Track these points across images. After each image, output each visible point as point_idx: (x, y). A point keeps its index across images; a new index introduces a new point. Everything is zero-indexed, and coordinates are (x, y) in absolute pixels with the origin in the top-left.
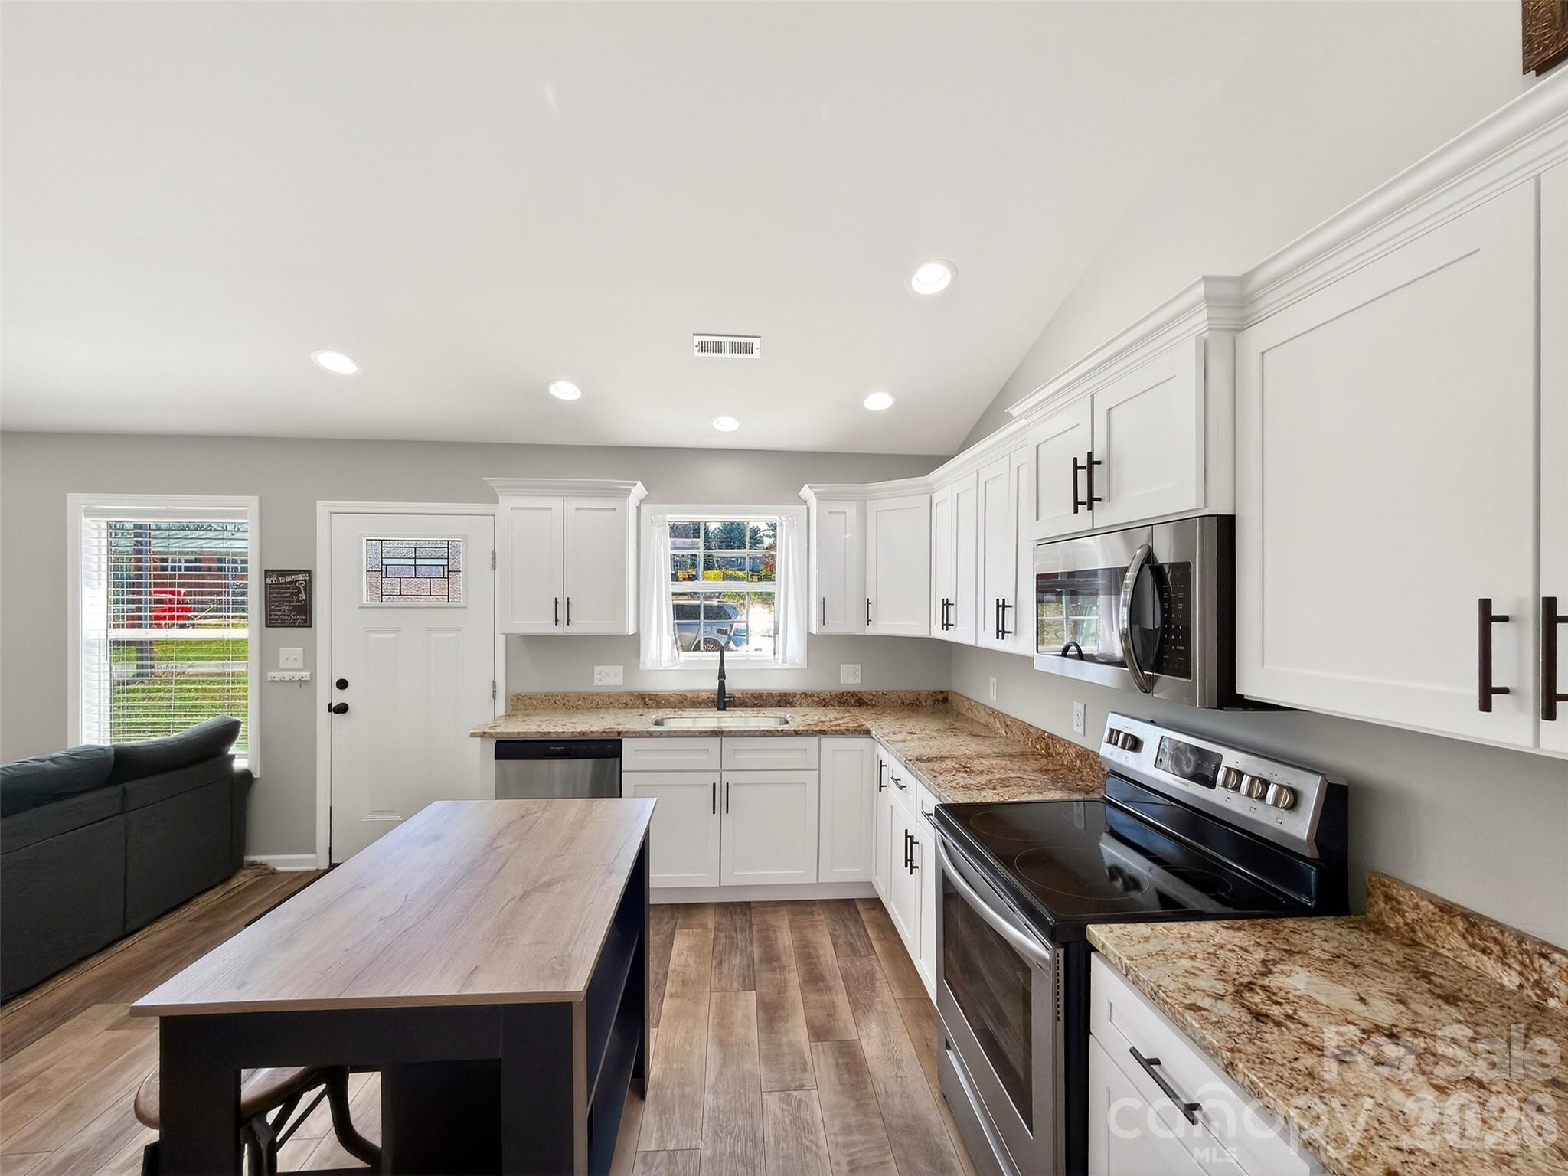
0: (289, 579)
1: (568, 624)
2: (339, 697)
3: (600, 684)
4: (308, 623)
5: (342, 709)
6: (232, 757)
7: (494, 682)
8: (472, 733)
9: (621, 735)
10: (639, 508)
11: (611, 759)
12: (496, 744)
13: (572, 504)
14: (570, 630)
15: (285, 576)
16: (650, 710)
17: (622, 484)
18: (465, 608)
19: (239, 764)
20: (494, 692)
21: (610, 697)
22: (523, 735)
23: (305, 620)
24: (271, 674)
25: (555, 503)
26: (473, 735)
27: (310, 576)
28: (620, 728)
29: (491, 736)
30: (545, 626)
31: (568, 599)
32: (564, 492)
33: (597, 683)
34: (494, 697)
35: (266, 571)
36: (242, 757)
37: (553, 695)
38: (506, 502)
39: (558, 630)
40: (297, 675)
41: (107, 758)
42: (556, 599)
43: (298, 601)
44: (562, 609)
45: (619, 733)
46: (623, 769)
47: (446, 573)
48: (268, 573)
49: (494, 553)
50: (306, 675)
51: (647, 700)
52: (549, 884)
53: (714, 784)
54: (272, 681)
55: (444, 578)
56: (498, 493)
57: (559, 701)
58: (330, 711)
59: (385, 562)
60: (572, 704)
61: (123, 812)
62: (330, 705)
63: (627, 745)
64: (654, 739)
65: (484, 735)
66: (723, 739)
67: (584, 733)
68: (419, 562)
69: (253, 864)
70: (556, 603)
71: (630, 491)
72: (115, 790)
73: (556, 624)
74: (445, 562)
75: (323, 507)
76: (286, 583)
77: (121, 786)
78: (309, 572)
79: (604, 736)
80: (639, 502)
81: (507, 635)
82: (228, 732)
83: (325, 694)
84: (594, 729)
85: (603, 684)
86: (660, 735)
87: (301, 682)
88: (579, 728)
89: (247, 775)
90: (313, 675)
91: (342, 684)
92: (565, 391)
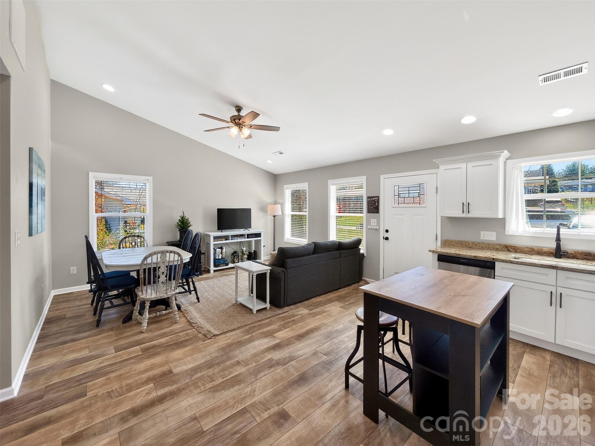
0: (373, 199)
1: (468, 213)
2: (386, 235)
3: (483, 239)
4: (378, 212)
5: (387, 239)
6: (360, 249)
7: (436, 234)
8: (429, 250)
9: (495, 260)
10: (505, 163)
11: (489, 270)
12: (438, 256)
13: (470, 165)
14: (469, 216)
15: (372, 198)
16: (511, 253)
17: (497, 153)
18: (426, 207)
19: (362, 251)
20: (437, 238)
21: (488, 244)
22: (449, 254)
23: (377, 211)
24: (369, 227)
25: (463, 166)
26: (430, 251)
27: (379, 198)
28: (494, 257)
29: (436, 252)
30: (458, 213)
31: (468, 203)
32: (467, 161)
33: (482, 238)
34: (436, 240)
35: (368, 197)
36: (363, 249)
37: (461, 241)
38: (442, 168)
39: (464, 215)
40: (375, 228)
41: (336, 244)
42: (463, 203)
43: (375, 205)
44: (466, 207)
45: (494, 259)
46: (495, 275)
47: (419, 195)
48: (368, 198)
49: (437, 187)
50: (377, 228)
51: (508, 248)
52: (464, 296)
53: (551, 292)
54: (369, 229)
55: (418, 197)
56: (439, 165)
57: (463, 244)
58: (383, 239)
59: (400, 192)
60: (470, 246)
61: (340, 258)
62: (384, 237)
63: (498, 265)
64: (513, 264)
65: (433, 252)
66: (558, 270)
67: (476, 257)
68: (410, 192)
69: (364, 280)
70: (463, 204)
71: (500, 155)
72: (338, 252)
73: (463, 213)
74: (419, 191)
75: (382, 177)
76: (372, 200)
77: (340, 251)
78: (378, 197)
79: (486, 259)
80: (505, 160)
81: (442, 217)
82: (359, 242)
83: (383, 234)
84: (481, 256)
85: (485, 239)
86: (517, 263)
87: (376, 229)
88: (473, 254)
89: (363, 254)
90: (379, 228)
91: (387, 231)
92: (468, 120)
